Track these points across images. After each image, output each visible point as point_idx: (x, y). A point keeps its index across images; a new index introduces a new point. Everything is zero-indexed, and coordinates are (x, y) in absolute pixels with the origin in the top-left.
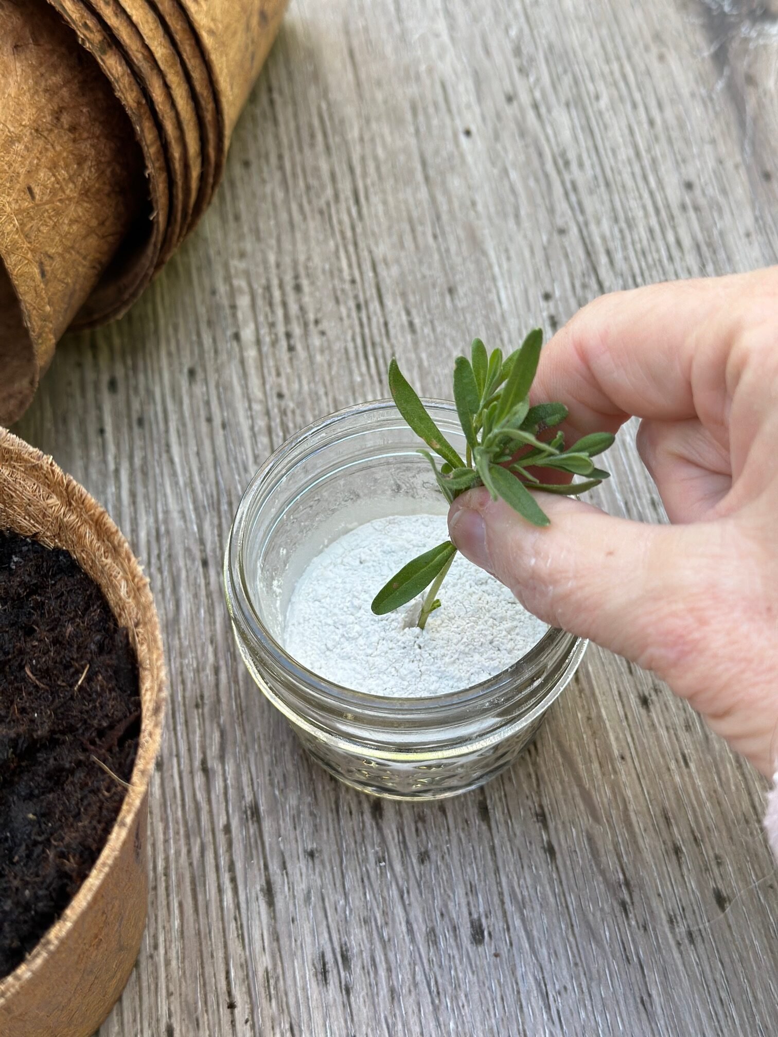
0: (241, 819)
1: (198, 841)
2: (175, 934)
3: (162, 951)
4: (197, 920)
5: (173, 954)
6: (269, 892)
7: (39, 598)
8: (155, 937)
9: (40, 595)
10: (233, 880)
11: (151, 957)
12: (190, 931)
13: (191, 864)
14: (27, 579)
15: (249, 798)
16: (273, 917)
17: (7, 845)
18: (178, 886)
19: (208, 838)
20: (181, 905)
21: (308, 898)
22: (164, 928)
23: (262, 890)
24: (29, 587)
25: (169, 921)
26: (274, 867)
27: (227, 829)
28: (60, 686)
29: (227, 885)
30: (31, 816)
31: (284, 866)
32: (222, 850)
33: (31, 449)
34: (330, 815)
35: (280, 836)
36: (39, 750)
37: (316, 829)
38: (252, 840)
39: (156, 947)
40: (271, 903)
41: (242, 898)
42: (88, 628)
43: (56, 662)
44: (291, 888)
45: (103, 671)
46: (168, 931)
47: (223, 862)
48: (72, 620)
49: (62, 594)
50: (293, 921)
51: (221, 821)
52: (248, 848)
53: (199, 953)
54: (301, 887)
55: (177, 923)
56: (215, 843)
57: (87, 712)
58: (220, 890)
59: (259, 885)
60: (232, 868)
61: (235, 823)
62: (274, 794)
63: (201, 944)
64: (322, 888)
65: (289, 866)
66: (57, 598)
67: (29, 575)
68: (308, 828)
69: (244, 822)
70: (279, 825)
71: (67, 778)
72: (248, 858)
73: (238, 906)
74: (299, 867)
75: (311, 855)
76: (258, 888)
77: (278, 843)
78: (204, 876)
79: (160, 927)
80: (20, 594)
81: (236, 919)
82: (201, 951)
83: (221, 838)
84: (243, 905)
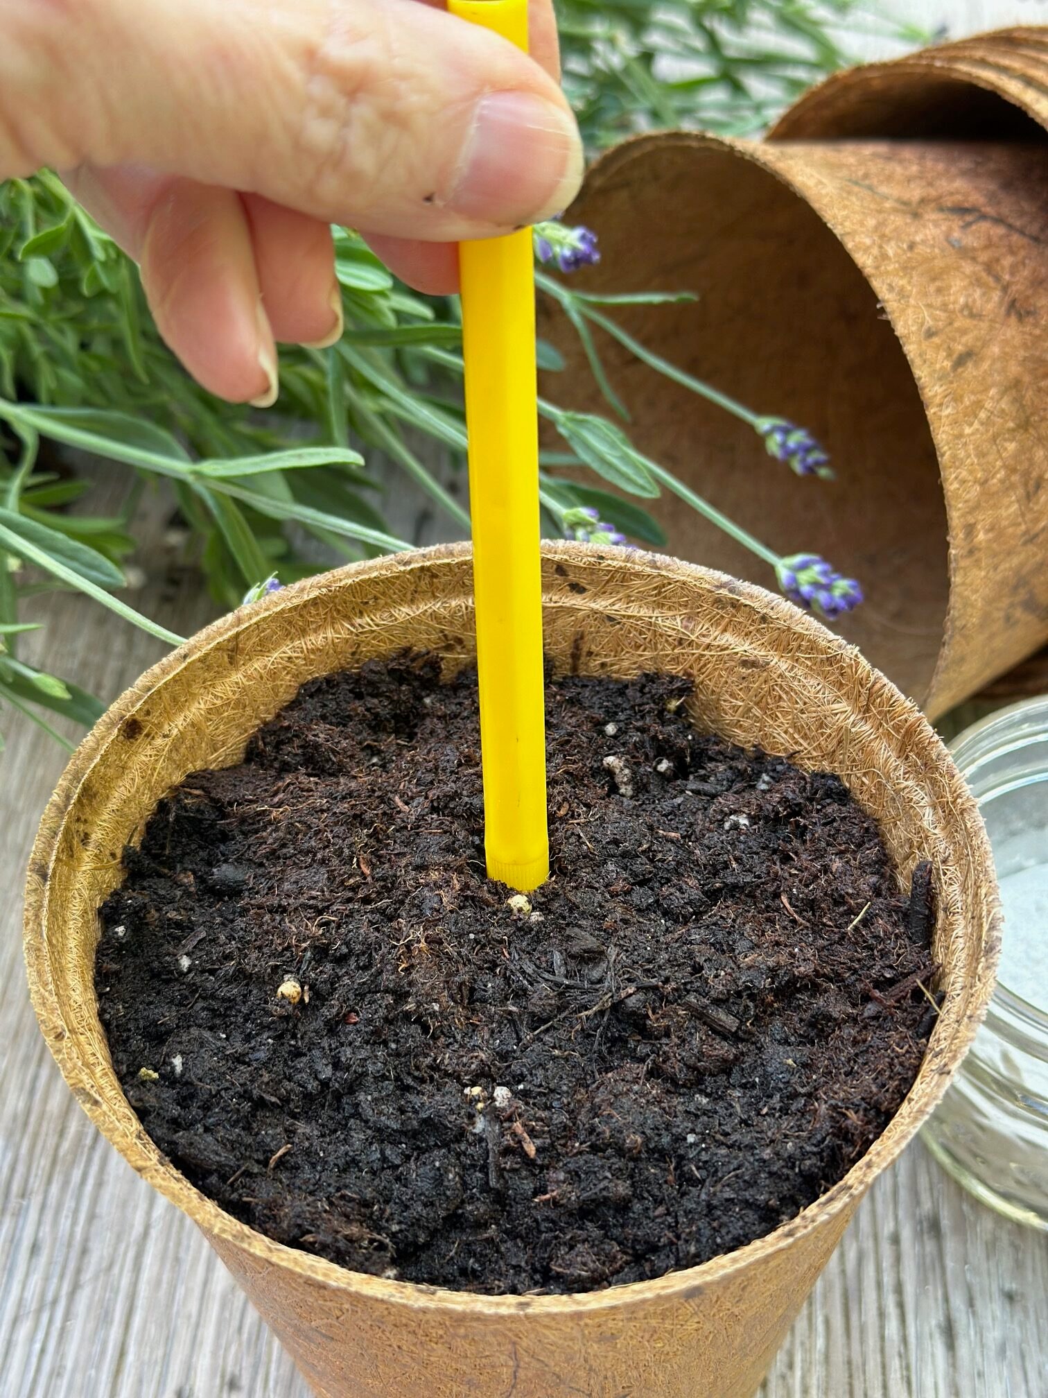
0: (915, 1231)
1: (854, 1246)
2: (818, 1356)
3: (798, 1373)
4: (848, 1345)
5: (813, 1382)
6: (949, 1332)
7: (802, 821)
8: (791, 1355)
9: (803, 817)
10: (901, 1305)
11: (783, 1377)
12: (838, 1357)
13: (843, 1272)
14: (790, 796)
15: (927, 1205)
16: (953, 1363)
17: (755, 1093)
18: (825, 1296)
19: (869, 1245)
20: (827, 1322)
21: (1002, 1351)
22: (802, 1344)
23: (939, 1326)
24: (790, 806)
25: (810, 1337)
26: (958, 1302)
27: (896, 1240)
28: (825, 925)
29: (892, 1310)
30: (790, 1061)
31: (971, 1303)
32: (887, 1263)
33: (831, 636)
34: (1037, 1251)
35: (966, 1263)
36: (799, 991)
37: (1019, 1265)
38: (928, 1260)
39: (791, 1366)
40: (951, 1345)
41: (911, 1331)
42: (861, 867)
43: (826, 894)
44: (980, 1333)
45: (885, 915)
46: (808, 1350)
47: (888, 1279)
48: (840, 853)
49: (834, 820)
50: (979, 1375)
51: (887, 1228)
52: (922, 1268)
53: (847, 1387)
54: (994, 1336)
55: (820, 1343)
56: (877, 1252)
57: (859, 960)
58: (882, 1315)
59: (935, 1319)
60: (899, 1289)
61: (906, 1234)
62: (962, 1210)
63: (851, 1376)
64: (1022, 1342)
65: (978, 1303)
66: (825, 825)
67: (794, 792)
68: (1006, 1261)
69: (918, 1235)
70: (966, 1249)
71: (834, 1031)
72: (923, 1282)
73: (904, 1340)
74: (993, 1310)
75: (1010, 1297)
76: (933, 1322)
77: (964, 1272)
78: (860, 1290)
79: (798, 1342)
80: (778, 813)
81: (900, 1356)
82: (851, 1385)
83: (887, 1249)
84: (912, 1340)
